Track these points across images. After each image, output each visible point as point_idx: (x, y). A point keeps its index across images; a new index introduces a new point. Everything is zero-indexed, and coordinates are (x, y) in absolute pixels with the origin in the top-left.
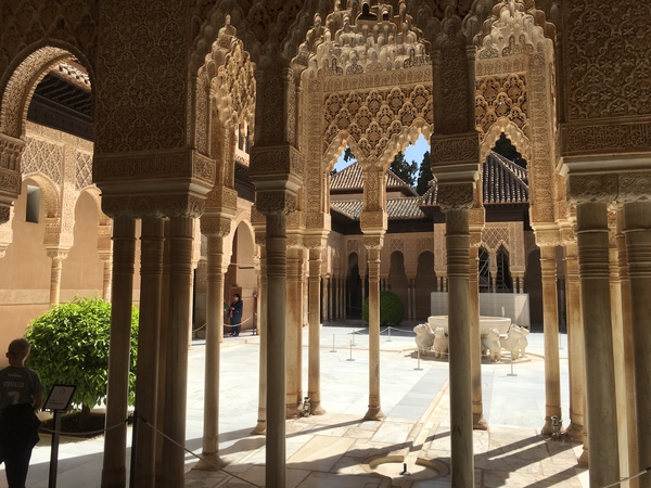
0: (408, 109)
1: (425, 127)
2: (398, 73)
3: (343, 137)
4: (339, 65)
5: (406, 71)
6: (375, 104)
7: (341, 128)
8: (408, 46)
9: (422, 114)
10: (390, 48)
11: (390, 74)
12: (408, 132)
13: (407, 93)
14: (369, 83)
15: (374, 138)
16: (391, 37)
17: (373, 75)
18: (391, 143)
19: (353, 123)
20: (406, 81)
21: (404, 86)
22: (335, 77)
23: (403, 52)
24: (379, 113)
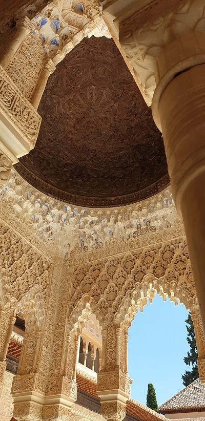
0: (139, 268)
1: (155, 282)
2: (129, 241)
3: (87, 300)
4: (86, 244)
5: (135, 240)
6: (112, 269)
7: (84, 292)
8: (134, 222)
9: (151, 270)
10: (121, 225)
11: (123, 244)
12: (140, 288)
13: (137, 256)
14: (107, 253)
15: (111, 297)
16: (120, 217)
17: (110, 247)
18: (126, 300)
19: (95, 287)
20: (136, 246)
21: (134, 251)
22: (82, 253)
23: (131, 226)
24: (115, 276)
